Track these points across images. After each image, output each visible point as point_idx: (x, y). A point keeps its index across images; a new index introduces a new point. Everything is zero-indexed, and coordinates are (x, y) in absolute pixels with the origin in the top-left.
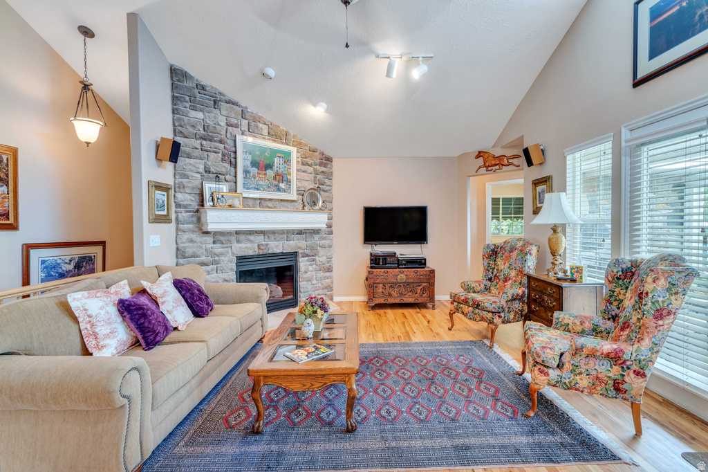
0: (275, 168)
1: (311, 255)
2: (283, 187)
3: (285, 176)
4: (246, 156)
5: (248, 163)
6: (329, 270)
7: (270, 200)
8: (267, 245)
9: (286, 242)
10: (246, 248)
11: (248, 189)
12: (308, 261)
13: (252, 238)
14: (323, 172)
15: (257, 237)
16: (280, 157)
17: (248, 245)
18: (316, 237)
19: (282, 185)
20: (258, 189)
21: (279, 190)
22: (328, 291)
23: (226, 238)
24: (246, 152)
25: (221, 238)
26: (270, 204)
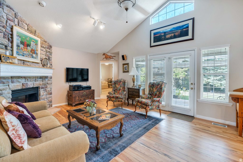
0: (31, 46)
1: (45, 88)
2: (35, 56)
3: (35, 51)
4: (18, 38)
5: (19, 42)
6: (51, 94)
7: (28, 62)
8: (27, 84)
9: (34, 82)
10: (17, 86)
11: (19, 55)
12: (44, 90)
13: (20, 80)
14: (49, 52)
15: (22, 80)
16: (33, 42)
17: (18, 84)
18: (47, 80)
19: (34, 55)
20: (23, 56)
21: (33, 57)
22: (50, 103)
23: (6, 80)
24: (18, 36)
25: (4, 81)
26: (28, 64)
